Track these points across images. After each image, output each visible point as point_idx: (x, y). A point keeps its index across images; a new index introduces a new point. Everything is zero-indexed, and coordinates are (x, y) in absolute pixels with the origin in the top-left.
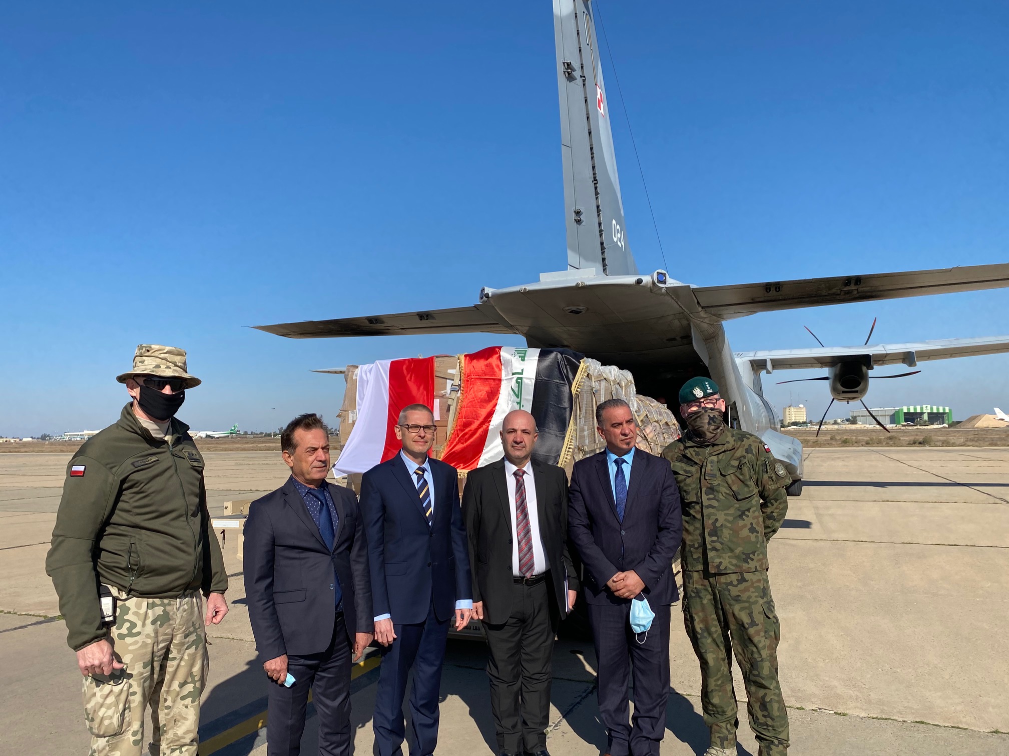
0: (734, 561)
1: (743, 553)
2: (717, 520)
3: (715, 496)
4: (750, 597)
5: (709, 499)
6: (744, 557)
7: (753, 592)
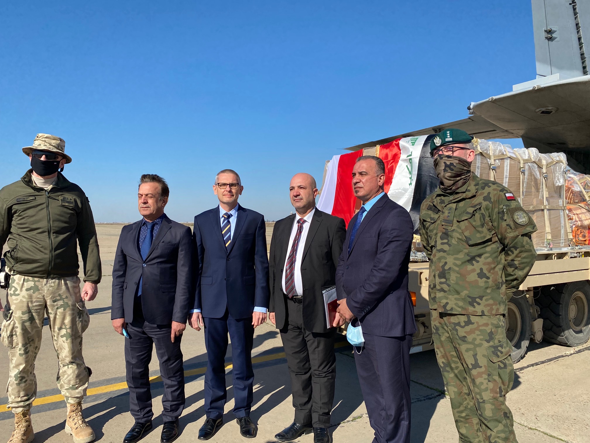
0: (461, 304)
1: (469, 297)
2: (446, 263)
3: (448, 241)
4: (474, 339)
5: (442, 244)
6: (470, 300)
7: (478, 335)
